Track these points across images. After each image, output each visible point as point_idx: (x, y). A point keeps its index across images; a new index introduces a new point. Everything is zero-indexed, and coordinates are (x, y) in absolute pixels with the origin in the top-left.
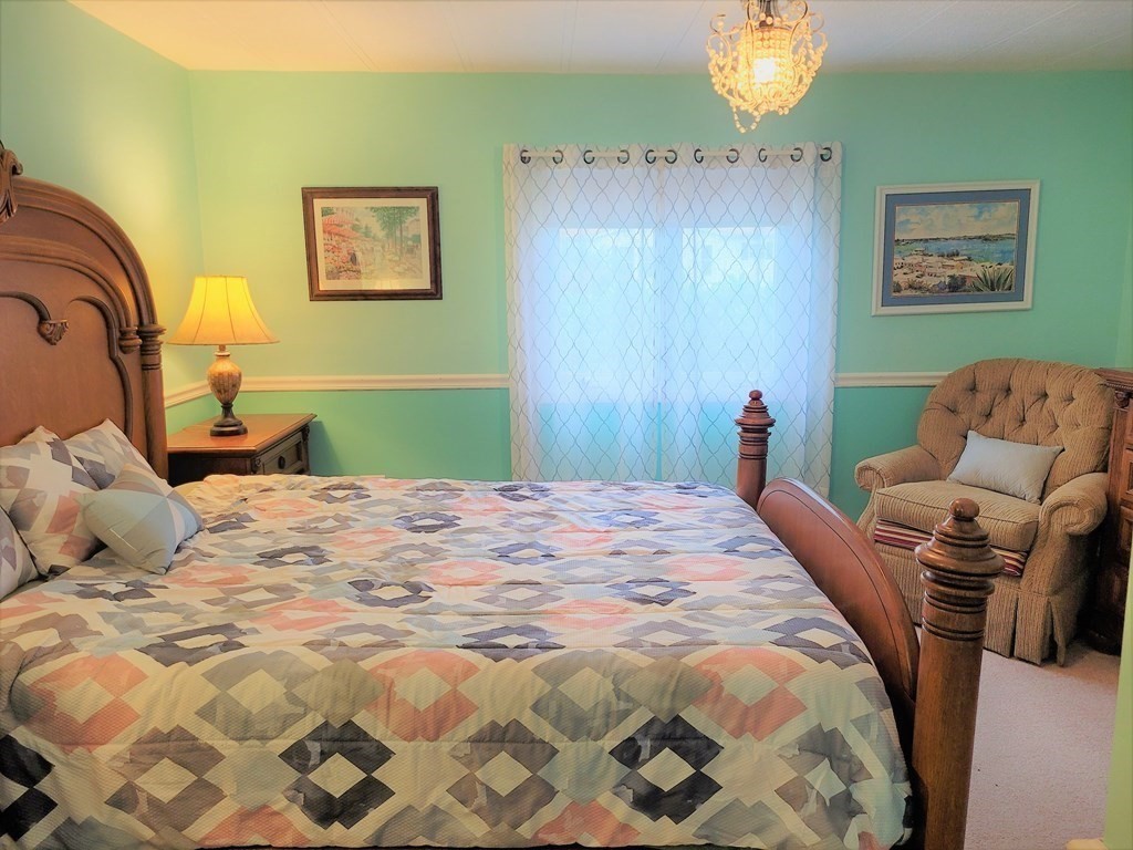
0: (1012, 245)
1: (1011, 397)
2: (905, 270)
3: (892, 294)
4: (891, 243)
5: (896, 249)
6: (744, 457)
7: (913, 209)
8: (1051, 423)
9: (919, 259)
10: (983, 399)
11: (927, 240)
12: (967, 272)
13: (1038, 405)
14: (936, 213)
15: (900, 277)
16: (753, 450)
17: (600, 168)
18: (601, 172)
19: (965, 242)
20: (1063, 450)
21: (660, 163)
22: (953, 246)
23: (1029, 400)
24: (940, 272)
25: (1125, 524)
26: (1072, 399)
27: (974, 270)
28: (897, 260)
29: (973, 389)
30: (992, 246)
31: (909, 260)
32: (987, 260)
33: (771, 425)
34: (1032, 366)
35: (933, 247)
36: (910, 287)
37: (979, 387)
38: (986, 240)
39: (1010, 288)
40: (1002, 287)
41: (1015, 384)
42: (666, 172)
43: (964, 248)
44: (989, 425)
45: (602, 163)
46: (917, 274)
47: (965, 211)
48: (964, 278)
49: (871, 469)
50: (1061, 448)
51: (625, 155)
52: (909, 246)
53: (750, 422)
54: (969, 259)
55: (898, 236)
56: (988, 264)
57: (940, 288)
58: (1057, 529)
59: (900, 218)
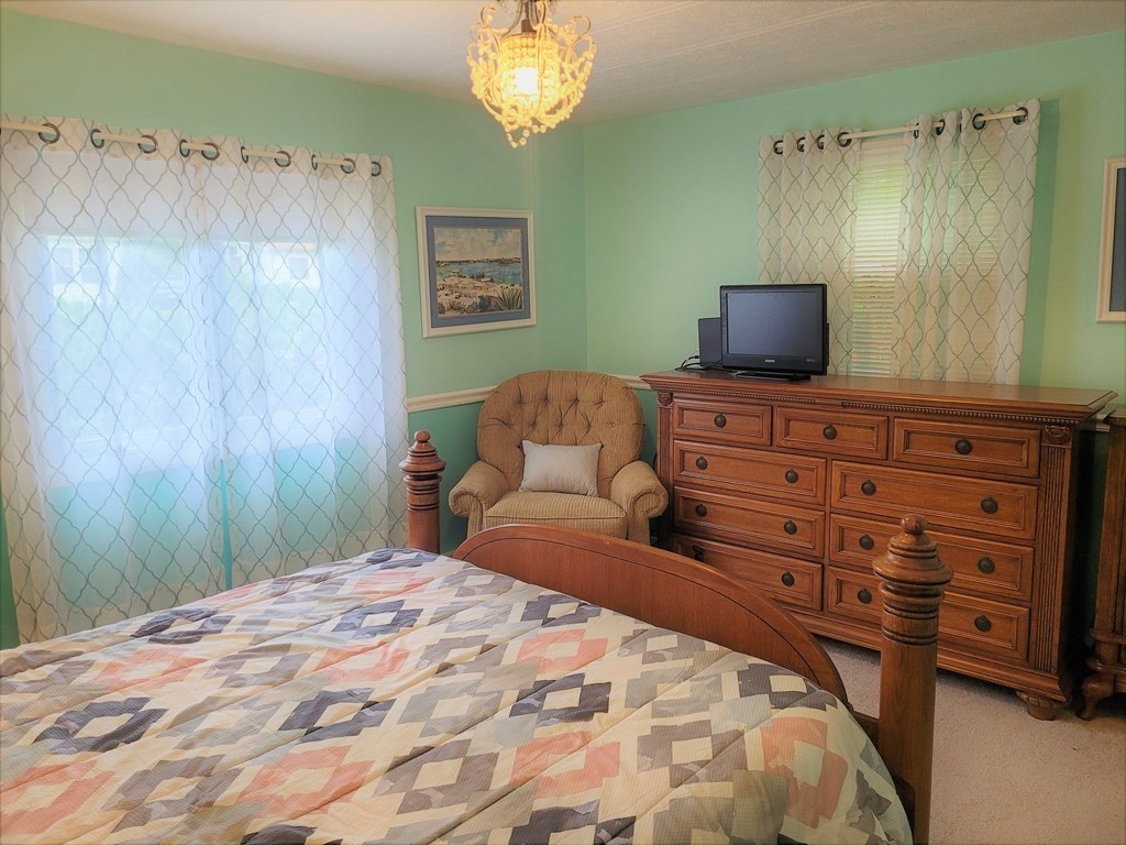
0: (519, 268)
1: (550, 406)
2: (446, 291)
3: (439, 316)
4: (434, 265)
5: (438, 270)
6: (416, 509)
7: (447, 231)
8: (586, 424)
9: (455, 280)
10: (529, 409)
11: (460, 262)
12: (491, 293)
13: (573, 409)
14: (465, 235)
15: (443, 299)
16: (427, 499)
17: (115, 156)
18: (116, 162)
19: (487, 265)
20: (603, 446)
21: (196, 158)
22: (480, 269)
23: (565, 407)
24: (474, 293)
25: (681, 499)
26: (601, 402)
27: (495, 291)
28: (440, 282)
29: (520, 401)
30: (506, 269)
31: (448, 281)
32: (504, 282)
33: (442, 469)
34: (563, 376)
35: (465, 268)
36: (452, 307)
37: (525, 400)
38: (502, 263)
39: (521, 307)
40: (514, 306)
41: (552, 393)
42: (205, 170)
43: (488, 270)
44: (536, 433)
45: (115, 149)
46: (455, 295)
47: (485, 235)
48: (490, 298)
49: (467, 493)
50: (599, 445)
51: (150, 143)
52: (448, 268)
53: (422, 468)
54: (492, 281)
55: (438, 258)
56: (505, 285)
57: (474, 308)
58: (640, 516)
59: (438, 240)
